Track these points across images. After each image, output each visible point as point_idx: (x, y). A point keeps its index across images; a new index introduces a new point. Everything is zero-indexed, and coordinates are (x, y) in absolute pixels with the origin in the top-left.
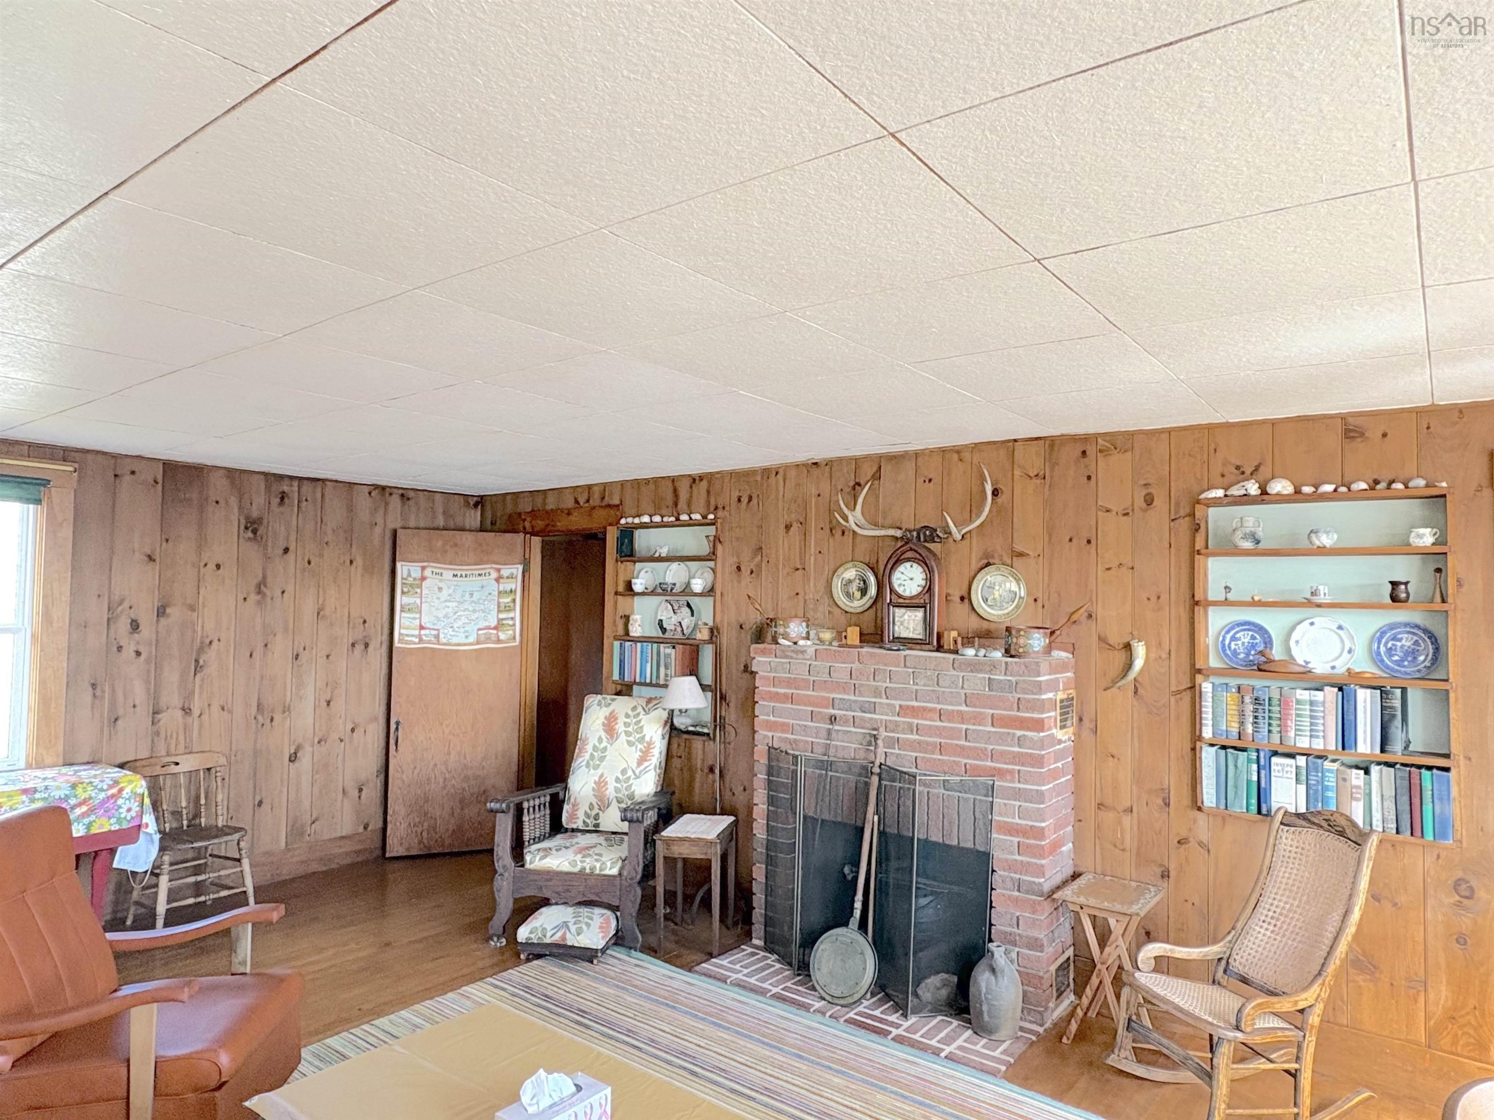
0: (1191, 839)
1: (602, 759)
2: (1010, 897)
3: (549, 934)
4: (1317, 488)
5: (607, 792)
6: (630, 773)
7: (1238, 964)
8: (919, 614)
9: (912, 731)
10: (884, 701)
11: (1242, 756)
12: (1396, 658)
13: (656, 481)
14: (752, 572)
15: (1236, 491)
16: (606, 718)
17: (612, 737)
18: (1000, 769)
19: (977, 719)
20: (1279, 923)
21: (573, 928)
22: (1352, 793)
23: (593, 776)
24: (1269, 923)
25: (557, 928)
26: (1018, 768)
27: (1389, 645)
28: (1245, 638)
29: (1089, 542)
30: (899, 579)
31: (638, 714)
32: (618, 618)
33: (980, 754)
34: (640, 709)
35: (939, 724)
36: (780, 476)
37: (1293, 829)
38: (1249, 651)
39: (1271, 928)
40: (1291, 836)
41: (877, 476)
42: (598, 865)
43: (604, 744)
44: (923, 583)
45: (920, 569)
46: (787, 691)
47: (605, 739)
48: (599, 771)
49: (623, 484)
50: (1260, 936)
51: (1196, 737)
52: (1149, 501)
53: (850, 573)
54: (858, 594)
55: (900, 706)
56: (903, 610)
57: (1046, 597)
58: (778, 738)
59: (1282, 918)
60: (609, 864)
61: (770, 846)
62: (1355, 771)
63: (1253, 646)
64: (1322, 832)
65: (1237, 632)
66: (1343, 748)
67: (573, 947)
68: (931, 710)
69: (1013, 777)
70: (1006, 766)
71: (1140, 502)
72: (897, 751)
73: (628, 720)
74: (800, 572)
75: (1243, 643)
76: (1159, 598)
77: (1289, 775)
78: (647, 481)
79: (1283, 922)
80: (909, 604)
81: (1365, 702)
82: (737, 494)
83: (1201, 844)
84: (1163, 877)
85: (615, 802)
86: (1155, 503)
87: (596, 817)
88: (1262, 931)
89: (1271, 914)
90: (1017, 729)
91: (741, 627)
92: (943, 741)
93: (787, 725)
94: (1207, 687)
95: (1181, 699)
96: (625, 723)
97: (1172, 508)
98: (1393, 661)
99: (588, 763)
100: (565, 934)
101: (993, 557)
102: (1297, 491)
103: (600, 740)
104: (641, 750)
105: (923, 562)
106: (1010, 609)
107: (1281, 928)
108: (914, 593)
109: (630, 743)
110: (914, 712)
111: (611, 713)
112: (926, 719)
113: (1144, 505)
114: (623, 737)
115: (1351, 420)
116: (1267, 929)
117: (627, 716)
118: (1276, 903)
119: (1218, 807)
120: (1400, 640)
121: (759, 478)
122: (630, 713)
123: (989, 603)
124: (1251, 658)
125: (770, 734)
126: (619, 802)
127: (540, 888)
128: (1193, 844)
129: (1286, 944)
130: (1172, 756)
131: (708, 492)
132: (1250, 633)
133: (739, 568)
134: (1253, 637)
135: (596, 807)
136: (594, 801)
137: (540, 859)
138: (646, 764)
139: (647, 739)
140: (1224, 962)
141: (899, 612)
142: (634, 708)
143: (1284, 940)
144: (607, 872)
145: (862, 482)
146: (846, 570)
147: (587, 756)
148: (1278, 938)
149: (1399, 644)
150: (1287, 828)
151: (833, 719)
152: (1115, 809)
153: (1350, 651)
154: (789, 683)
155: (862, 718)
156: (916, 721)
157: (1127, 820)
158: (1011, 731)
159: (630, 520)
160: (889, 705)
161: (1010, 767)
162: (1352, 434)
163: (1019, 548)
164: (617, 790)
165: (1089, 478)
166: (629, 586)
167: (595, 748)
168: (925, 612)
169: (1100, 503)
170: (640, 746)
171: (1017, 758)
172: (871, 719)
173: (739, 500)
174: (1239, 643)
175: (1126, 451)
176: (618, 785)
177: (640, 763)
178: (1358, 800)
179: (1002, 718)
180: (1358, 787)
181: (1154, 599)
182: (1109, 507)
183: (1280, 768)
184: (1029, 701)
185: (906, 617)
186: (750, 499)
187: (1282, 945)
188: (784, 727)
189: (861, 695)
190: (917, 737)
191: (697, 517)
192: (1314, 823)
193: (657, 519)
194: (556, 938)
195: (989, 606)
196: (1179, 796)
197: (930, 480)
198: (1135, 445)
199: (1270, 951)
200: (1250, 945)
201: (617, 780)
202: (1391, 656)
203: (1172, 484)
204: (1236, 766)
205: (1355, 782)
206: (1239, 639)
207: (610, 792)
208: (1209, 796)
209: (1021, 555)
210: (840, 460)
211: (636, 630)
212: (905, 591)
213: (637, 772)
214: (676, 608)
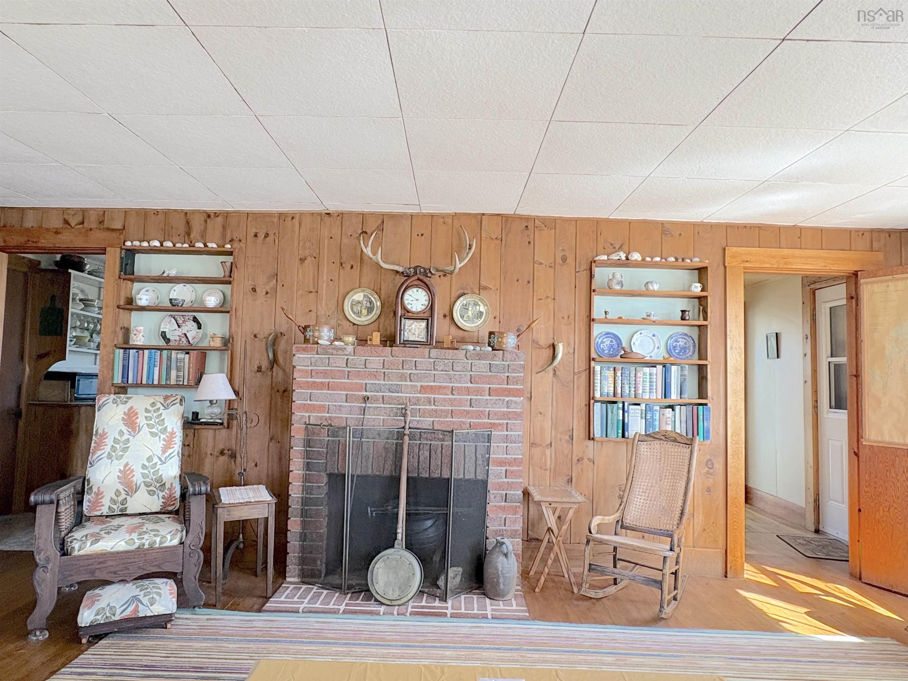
0: (585, 457)
1: (125, 450)
2: (500, 506)
3: (118, 611)
4: (652, 259)
5: (134, 479)
6: (156, 460)
7: (629, 520)
8: (423, 324)
9: (430, 403)
10: (409, 383)
11: (615, 405)
12: (677, 351)
13: (167, 213)
14: (267, 293)
15: (614, 257)
16: (125, 413)
17: (134, 431)
18: (494, 423)
19: (479, 392)
20: (647, 494)
21: (145, 600)
22: (666, 421)
23: (118, 466)
24: (641, 495)
25: (128, 603)
26: (505, 421)
27: (674, 345)
28: (607, 341)
29: (529, 282)
30: (407, 300)
31: (159, 409)
32: (118, 329)
33: (480, 414)
34: (159, 405)
35: (452, 397)
36: (296, 221)
37: (645, 443)
38: (610, 349)
39: (643, 498)
40: (645, 447)
41: (381, 228)
42: (158, 540)
43: (126, 436)
44: (426, 303)
45: (424, 293)
46: (324, 380)
47: (125, 432)
48: (124, 461)
49: (126, 212)
50: (638, 503)
51: (590, 398)
52: (564, 259)
53: (359, 296)
54: (365, 312)
55: (421, 386)
56: (411, 321)
57: (501, 316)
58: (314, 417)
59: (648, 491)
60: (169, 537)
61: (305, 502)
62: (668, 410)
63: (612, 346)
64: (663, 442)
65: (603, 339)
66: (665, 397)
67: (145, 617)
68: (445, 387)
69: (503, 428)
70: (498, 421)
71: (559, 261)
72: (418, 418)
73: (150, 415)
74: (313, 294)
75: (607, 345)
76: (569, 317)
77: (638, 415)
78: (156, 212)
79: (649, 493)
80: (416, 318)
81: (675, 372)
82: (254, 230)
83: (589, 460)
84: (568, 482)
85: (143, 488)
86: (567, 262)
87: (124, 502)
88: (639, 500)
89: (641, 490)
90: (506, 396)
91: (255, 336)
92: (453, 408)
93: (323, 406)
94: (598, 368)
95: (580, 376)
96: (146, 417)
97: (577, 265)
98: (675, 353)
99: (109, 454)
100: (137, 606)
101: (466, 289)
102: (643, 260)
103: (121, 433)
104: (164, 440)
105: (428, 288)
106: (479, 323)
107: (648, 497)
108: (419, 309)
109: (153, 434)
110: (432, 390)
111: (130, 410)
112: (441, 394)
113: (561, 262)
114: (145, 429)
115: (666, 225)
116: (641, 499)
117: (147, 411)
118: (643, 484)
119: (602, 437)
120: (678, 342)
121: (275, 220)
122: (150, 408)
123: (465, 319)
124: (611, 353)
125: (307, 415)
126: (147, 486)
127: (93, 573)
128: (585, 460)
129: (654, 504)
130: (575, 410)
131: (224, 228)
132: (610, 339)
133: (254, 290)
134: (612, 341)
135: (123, 492)
136: (120, 487)
137: (91, 545)
138: (170, 451)
139: (169, 429)
140: (620, 522)
141: (408, 322)
142: (153, 404)
143: (652, 503)
144: (167, 544)
145: (369, 232)
146: (355, 293)
147: (108, 449)
148: (648, 502)
149: (678, 344)
150: (642, 443)
151: (366, 399)
152: (541, 445)
153: (658, 348)
154: (325, 374)
155: (390, 397)
156: (433, 396)
157: (548, 452)
158: (502, 398)
159: (137, 243)
160: (412, 386)
161: (501, 422)
162: (667, 233)
163: (484, 283)
164: (144, 475)
165: (529, 243)
166: (130, 301)
167: (116, 441)
168: (428, 322)
169: (536, 259)
170: (162, 436)
171: (505, 416)
172: (398, 397)
173: (256, 236)
174: (605, 344)
175: (551, 229)
176: (146, 471)
177: (164, 452)
178: (669, 424)
179: (497, 390)
180: (669, 418)
181: (566, 318)
182: (542, 261)
183: (633, 411)
184: (514, 377)
185: (413, 326)
186: (267, 235)
187: (651, 505)
188: (321, 409)
189: (389, 380)
190: (433, 407)
191: (212, 245)
192: (656, 438)
193: (168, 244)
194: (127, 613)
195: (465, 321)
196: (579, 431)
197: (422, 235)
198: (557, 226)
199: (645, 510)
200: (634, 509)
201: (144, 467)
202: (675, 350)
203: (577, 251)
204: (612, 412)
205: (668, 415)
206: (604, 342)
207: (138, 478)
208: (597, 430)
209: (486, 288)
210: (350, 213)
211: (138, 340)
212: (412, 307)
213: (163, 459)
214: (180, 322)
